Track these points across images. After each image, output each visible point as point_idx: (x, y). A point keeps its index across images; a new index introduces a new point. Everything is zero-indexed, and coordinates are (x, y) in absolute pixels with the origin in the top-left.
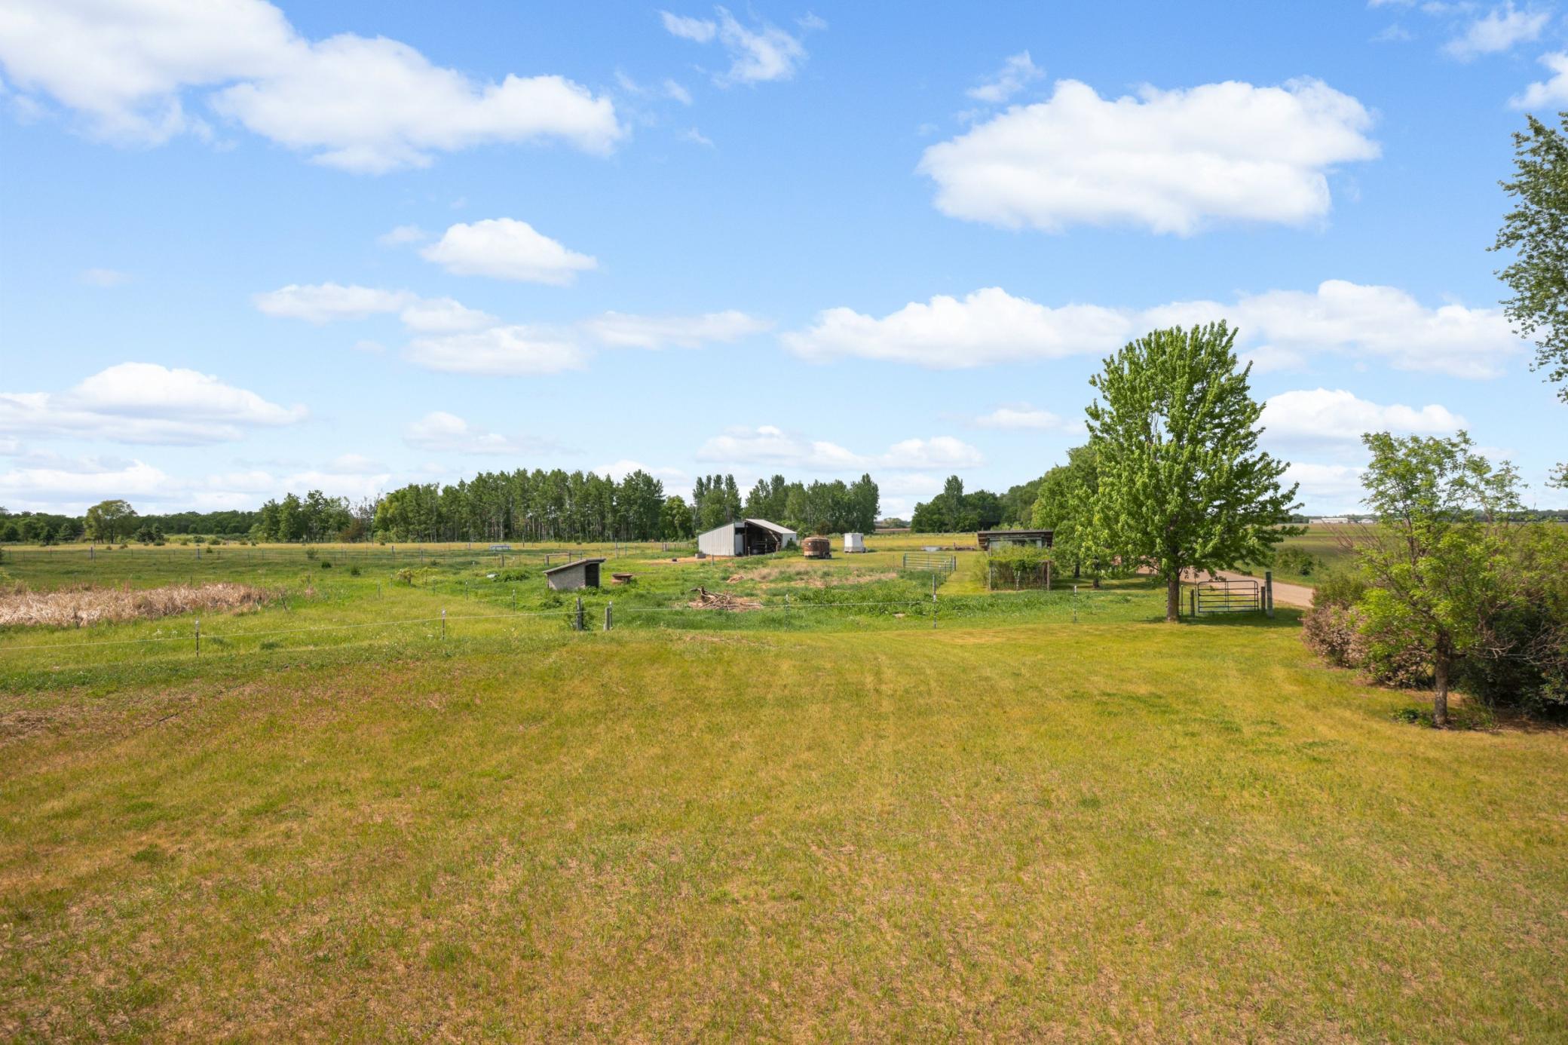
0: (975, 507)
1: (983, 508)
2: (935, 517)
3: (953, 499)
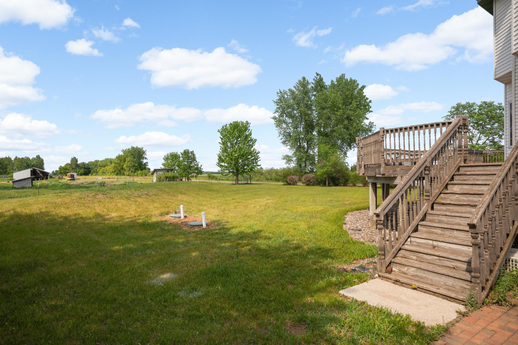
0: (82, 168)
1: (84, 168)
2: (67, 171)
3: (74, 165)
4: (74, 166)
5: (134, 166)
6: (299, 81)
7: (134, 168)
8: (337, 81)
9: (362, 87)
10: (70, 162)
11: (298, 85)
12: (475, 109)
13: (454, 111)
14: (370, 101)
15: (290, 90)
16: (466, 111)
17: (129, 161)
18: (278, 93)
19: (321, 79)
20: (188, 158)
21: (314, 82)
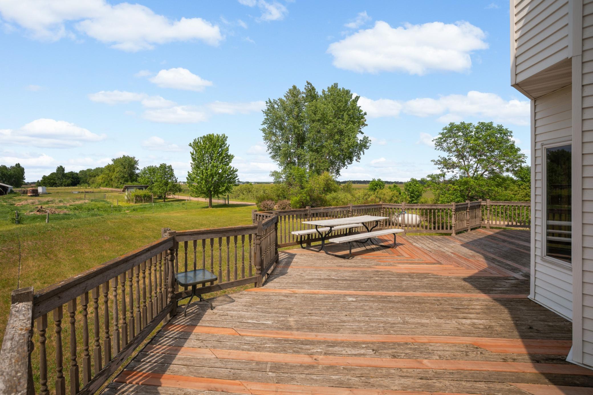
0: (69, 178)
1: (73, 178)
2: (52, 181)
3: (60, 174)
4: (60, 176)
5: (123, 177)
6: (290, 90)
7: (124, 179)
8: (329, 91)
9: (355, 98)
10: (55, 172)
11: (288, 94)
12: (472, 132)
13: (446, 133)
14: (365, 114)
15: (280, 99)
16: (460, 134)
17: (118, 172)
18: (267, 103)
19: (313, 89)
20: (165, 173)
21: (305, 91)
